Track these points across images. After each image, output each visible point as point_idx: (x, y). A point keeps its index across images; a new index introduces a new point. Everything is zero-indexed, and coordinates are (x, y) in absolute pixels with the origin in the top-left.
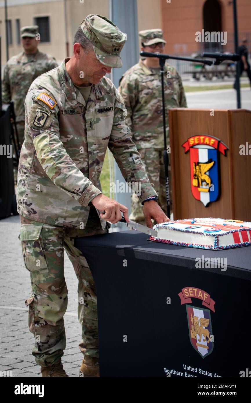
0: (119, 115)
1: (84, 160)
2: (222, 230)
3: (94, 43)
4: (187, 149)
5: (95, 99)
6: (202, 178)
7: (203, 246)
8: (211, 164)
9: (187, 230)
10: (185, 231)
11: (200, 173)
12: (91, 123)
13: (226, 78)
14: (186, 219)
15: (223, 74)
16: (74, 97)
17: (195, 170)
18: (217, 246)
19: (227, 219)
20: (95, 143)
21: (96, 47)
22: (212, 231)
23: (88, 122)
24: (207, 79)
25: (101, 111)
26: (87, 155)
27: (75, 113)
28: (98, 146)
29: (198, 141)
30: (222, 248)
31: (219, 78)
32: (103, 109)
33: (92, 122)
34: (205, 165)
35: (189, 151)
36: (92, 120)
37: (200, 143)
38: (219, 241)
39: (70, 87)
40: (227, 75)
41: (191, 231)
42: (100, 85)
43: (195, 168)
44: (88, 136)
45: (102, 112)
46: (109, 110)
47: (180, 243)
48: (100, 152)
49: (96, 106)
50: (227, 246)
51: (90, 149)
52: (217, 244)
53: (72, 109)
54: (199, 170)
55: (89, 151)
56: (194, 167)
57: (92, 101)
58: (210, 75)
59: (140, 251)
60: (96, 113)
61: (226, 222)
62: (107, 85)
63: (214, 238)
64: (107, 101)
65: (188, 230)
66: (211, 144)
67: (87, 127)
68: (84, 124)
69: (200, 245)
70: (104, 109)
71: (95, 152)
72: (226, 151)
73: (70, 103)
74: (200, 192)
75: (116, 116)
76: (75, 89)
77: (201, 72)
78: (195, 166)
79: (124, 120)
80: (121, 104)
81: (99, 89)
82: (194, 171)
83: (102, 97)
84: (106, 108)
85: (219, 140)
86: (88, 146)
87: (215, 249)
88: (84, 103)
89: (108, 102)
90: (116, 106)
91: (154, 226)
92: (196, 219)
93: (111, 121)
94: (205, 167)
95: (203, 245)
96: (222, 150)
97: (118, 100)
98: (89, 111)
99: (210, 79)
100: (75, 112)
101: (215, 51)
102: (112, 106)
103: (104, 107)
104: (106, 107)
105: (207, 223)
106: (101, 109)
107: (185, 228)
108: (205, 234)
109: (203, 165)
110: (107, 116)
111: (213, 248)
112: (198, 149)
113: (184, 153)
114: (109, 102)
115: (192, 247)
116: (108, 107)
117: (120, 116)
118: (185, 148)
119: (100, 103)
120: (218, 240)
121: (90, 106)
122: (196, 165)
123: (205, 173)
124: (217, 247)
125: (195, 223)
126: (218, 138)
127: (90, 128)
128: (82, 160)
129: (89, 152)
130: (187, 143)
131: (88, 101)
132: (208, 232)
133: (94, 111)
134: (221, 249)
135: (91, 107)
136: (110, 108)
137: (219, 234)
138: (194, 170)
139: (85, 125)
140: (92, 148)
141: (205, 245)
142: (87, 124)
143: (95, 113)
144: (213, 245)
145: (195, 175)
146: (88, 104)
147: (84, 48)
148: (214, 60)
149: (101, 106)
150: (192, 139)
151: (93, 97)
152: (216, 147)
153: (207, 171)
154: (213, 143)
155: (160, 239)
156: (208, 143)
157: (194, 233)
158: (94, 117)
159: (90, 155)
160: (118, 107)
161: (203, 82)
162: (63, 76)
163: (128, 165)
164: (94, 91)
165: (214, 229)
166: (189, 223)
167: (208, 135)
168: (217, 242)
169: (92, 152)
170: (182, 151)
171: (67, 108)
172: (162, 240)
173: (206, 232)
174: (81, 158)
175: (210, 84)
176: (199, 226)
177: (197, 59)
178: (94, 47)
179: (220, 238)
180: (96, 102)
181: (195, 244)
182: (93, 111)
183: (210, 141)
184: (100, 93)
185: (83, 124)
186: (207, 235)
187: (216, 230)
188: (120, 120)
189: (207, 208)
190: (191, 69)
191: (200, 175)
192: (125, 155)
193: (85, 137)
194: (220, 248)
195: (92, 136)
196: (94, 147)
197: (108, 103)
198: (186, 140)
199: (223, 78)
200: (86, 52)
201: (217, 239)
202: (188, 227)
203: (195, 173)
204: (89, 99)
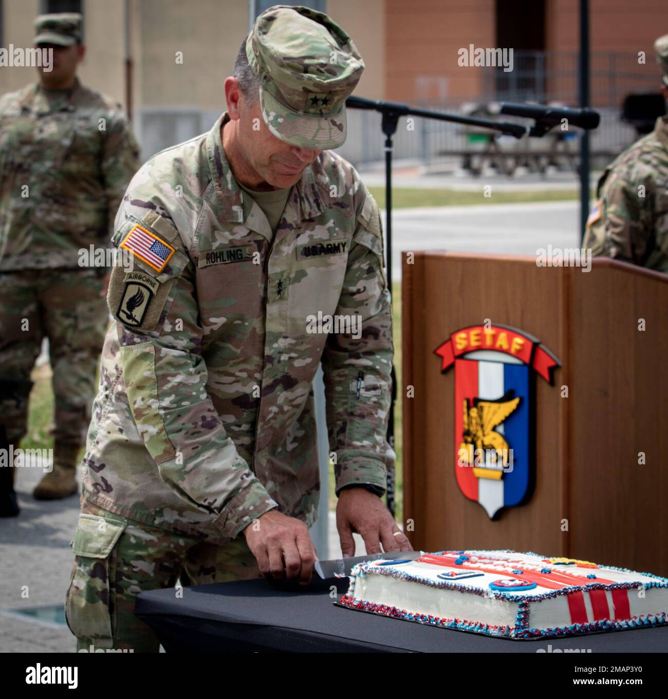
0: (363, 263)
1: (251, 376)
2: (538, 586)
3: (262, 80)
4: (447, 362)
5: (299, 222)
6: (487, 442)
7: (485, 628)
8: (513, 405)
9: (444, 581)
10: (437, 583)
11: (479, 428)
12: (280, 284)
13: (551, 171)
14: (441, 553)
15: (544, 161)
16: (237, 219)
17: (467, 418)
18: (523, 627)
19: (553, 556)
20: (285, 335)
21: (265, 92)
22: (513, 586)
23: (273, 281)
24: (499, 173)
25: (311, 251)
26: (261, 364)
27: (242, 258)
28: (294, 342)
29: (478, 341)
30: (536, 636)
31: (531, 171)
32: (319, 246)
33: (285, 280)
34: (495, 406)
35: (452, 366)
36: (285, 275)
37: (485, 347)
38: (530, 615)
39: (228, 190)
40: (553, 163)
41: (453, 585)
42: (318, 184)
43: (469, 415)
44: (268, 317)
45: (314, 255)
46: (334, 249)
47: (422, 617)
48: (298, 358)
49: (299, 238)
50: (550, 630)
51: (270, 350)
52: (524, 623)
53: (232, 249)
54: (479, 421)
55: (266, 354)
56: (465, 410)
57: (290, 226)
58: (510, 163)
59: (313, 634)
60: (297, 258)
61: (550, 563)
62: (340, 183)
63: (518, 606)
64: (333, 225)
65: (447, 581)
66: (513, 351)
67: (270, 295)
68: (263, 286)
69: (479, 624)
70: (322, 246)
71: (284, 357)
72: (553, 370)
73: (227, 234)
74: (477, 479)
75: (356, 266)
76: (241, 196)
77: (485, 154)
78: (469, 408)
79: (374, 277)
80: (371, 236)
81: (315, 194)
82: (463, 423)
83: (320, 216)
84: (328, 245)
85: (535, 340)
86: (266, 342)
87: (517, 636)
88: (267, 232)
89: (334, 228)
90: (357, 241)
91: (355, 567)
92: (467, 552)
93: (339, 278)
94: (495, 412)
95: (484, 623)
96: (542, 367)
97: (365, 226)
98: (279, 252)
99: (510, 173)
100: (241, 255)
101: (524, 99)
102: (343, 241)
103: (322, 243)
104: (328, 243)
105: (498, 565)
106: (314, 247)
107: (439, 576)
108: (492, 596)
109: (490, 407)
110: (328, 265)
111: (513, 634)
112: (477, 361)
113: (439, 372)
114: (337, 229)
115: (456, 630)
116: (332, 242)
117: (365, 266)
118: (441, 357)
119: (313, 229)
120: (528, 614)
121: (283, 239)
122: (472, 404)
123: (494, 429)
124: (523, 631)
125: (466, 564)
126: (533, 334)
127: (278, 297)
128: (244, 375)
129: (268, 356)
130: (449, 343)
131: (279, 226)
132: (500, 590)
133: (292, 253)
134: (535, 639)
135: (286, 241)
136: (337, 245)
137: (531, 597)
138: (465, 418)
139: (266, 289)
140: (275, 345)
141: (492, 624)
142: (269, 285)
143: (295, 258)
144: (512, 626)
145: (467, 433)
146: (277, 235)
147: (245, 91)
148: (529, 123)
149: (315, 237)
150: (463, 335)
151: (292, 216)
152: (527, 359)
153: (500, 424)
154: (518, 347)
155: (370, 602)
156: (505, 347)
157: (462, 590)
158: (291, 269)
159: (269, 366)
160: (362, 243)
161: (490, 180)
162: (212, 161)
163: (343, 398)
164: (296, 201)
165: (518, 582)
166: (448, 563)
167: (505, 326)
168: (525, 617)
169: (274, 356)
170: (435, 369)
171: (217, 248)
172: (375, 606)
173: (494, 589)
174: (241, 371)
175: (507, 187)
176: (477, 572)
177: (476, 118)
178: (261, 91)
179: (533, 607)
180: (299, 228)
181: (463, 621)
182: (290, 252)
183: (510, 342)
184: (314, 205)
185: (261, 285)
186: (497, 597)
187: (521, 585)
188: (365, 276)
189: (496, 523)
190: (459, 143)
191: (480, 434)
192: (347, 372)
193: (260, 319)
194: (531, 635)
195: (280, 315)
196: (282, 343)
197: (335, 232)
198: (447, 337)
199: (542, 171)
200: (248, 102)
201: (523, 609)
202: (447, 575)
203: (466, 427)
204: (281, 222)
